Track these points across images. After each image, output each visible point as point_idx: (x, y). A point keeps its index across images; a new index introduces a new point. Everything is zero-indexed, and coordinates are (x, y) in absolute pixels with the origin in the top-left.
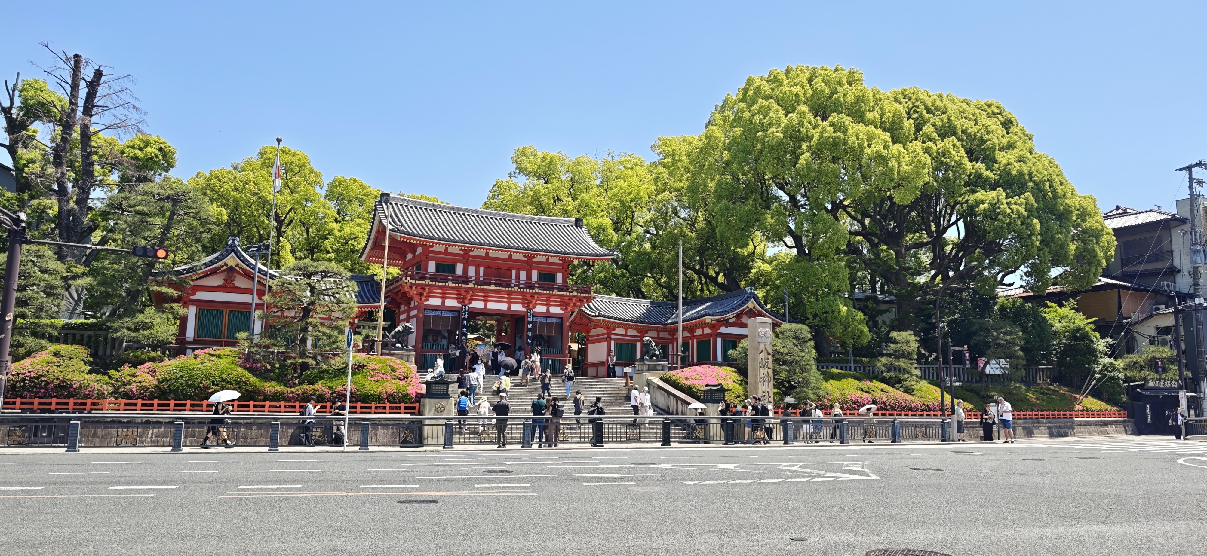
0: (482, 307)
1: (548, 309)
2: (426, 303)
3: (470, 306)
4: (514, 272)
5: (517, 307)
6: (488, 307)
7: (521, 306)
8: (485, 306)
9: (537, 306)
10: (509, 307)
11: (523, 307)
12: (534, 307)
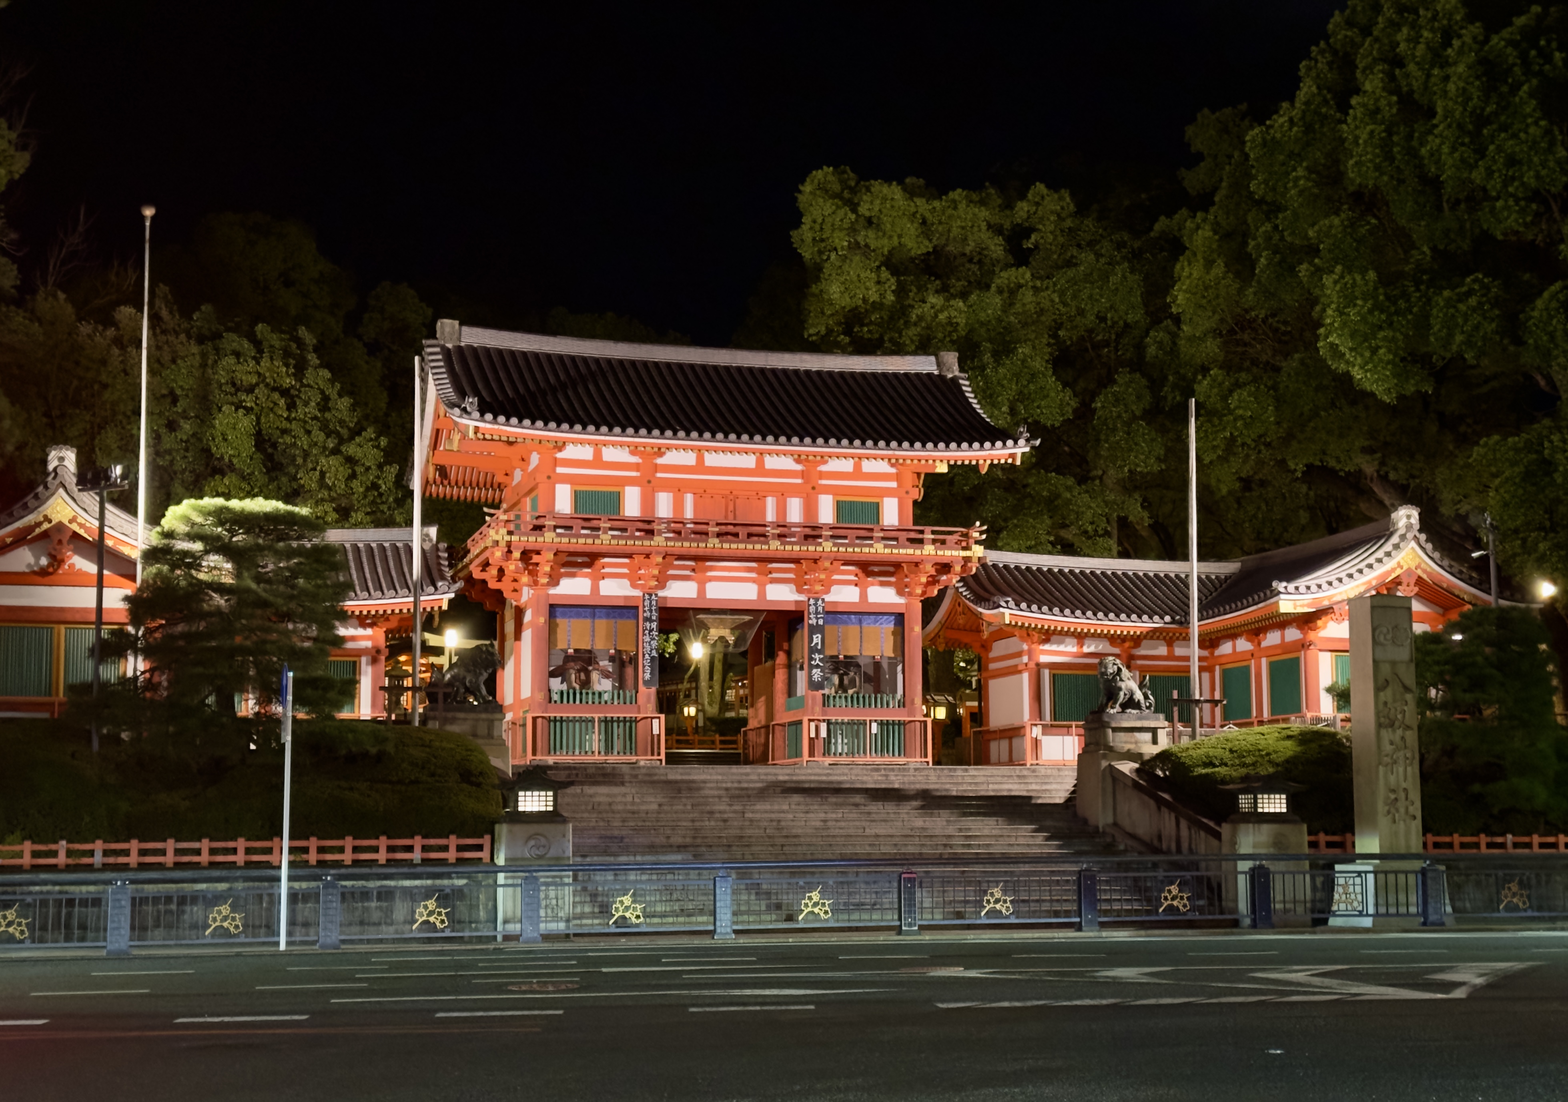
0: (694, 595)
1: (864, 595)
2: (552, 590)
3: (661, 593)
4: (770, 503)
5: (782, 593)
6: (709, 595)
7: (791, 588)
8: (702, 591)
9: (834, 588)
10: (762, 593)
11: (799, 591)
12: (828, 592)
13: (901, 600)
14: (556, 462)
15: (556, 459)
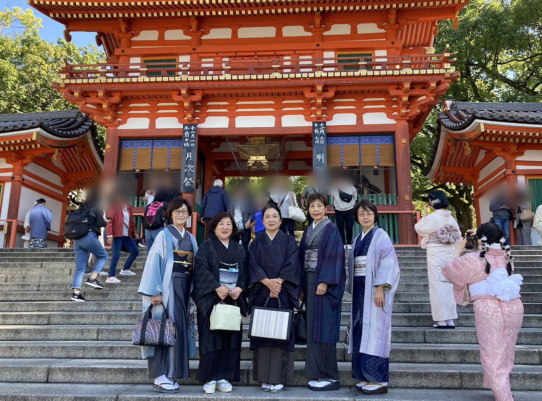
0: (226, 126)
1: (360, 119)
2: (120, 127)
3: (200, 125)
5: (294, 121)
7: (302, 117)
8: (232, 123)
9: (336, 116)
10: (278, 122)
11: (307, 119)
12: (331, 119)
13: (393, 122)
14: (131, 43)
15: (131, 41)
